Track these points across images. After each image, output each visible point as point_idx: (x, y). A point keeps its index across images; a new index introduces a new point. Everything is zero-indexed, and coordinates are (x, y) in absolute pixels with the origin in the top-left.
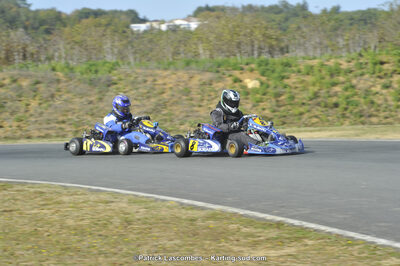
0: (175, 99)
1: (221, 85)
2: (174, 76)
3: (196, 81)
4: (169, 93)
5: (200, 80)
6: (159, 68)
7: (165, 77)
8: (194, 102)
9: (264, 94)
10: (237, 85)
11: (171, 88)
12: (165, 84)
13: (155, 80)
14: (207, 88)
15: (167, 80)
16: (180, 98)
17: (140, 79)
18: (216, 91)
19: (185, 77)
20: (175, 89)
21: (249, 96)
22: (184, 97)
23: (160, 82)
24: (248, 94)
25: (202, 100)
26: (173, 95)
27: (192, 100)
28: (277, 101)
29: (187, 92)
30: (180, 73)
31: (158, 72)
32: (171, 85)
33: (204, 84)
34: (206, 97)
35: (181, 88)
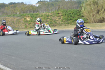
0: (10, 24)
1: (21, 20)
3: (15, 19)
4: (9, 22)
6: (7, 17)
9: (31, 22)
10: (25, 20)
11: (10, 21)
12: (8, 20)
15: (9, 19)
18: (20, 22)
19: (13, 18)
21: (28, 23)
23: (7, 20)
24: (27, 22)
25: (17, 24)
26: (10, 23)
27: (14, 24)
29: (13, 22)
30: (12, 18)
31: (7, 18)
33: (17, 20)
34: (18, 23)
35: (12, 21)
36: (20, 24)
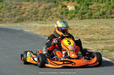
1: (55, 9)
2: (31, 5)
3: (42, 7)
4: (27, 13)
5: (45, 7)
6: (25, 1)
7: (26, 6)
8: (38, 18)
9: (76, 13)
10: (63, 9)
11: (28, 11)
12: (25, 9)
13: (20, 7)
14: (47, 11)
15: (27, 7)
16: (31, 16)
17: (13, 6)
18: (51, 12)
20: (30, 11)
21: (68, 15)
22: (34, 16)
23: (23, 8)
24: (68, 13)
25: (43, 17)
26: (28, 15)
27: (37, 17)
28: (82, 17)
29: (36, 13)
30: (35, 3)
31: (24, 3)
32: (28, 10)
33: (46, 9)
35: (33, 11)
36: (50, 17)
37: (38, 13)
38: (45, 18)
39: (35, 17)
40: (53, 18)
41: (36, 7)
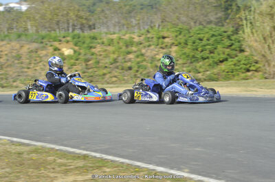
0: (9, 63)
1: (44, 52)
2: (8, 46)
3: (25, 49)
4: (5, 58)
5: (29, 49)
8: (23, 65)
9: (77, 60)
10: (57, 52)
12: (2, 51)
14: (34, 54)
16: (13, 62)
18: (41, 57)
19: (18, 46)
20: (9, 55)
21: (66, 61)
22: (16, 62)
24: (64, 59)
25: (30, 63)
26: (8, 60)
27: (22, 63)
28: (87, 65)
29: (19, 57)
30: (13, 44)
32: (6, 52)
33: (32, 52)
34: (33, 62)
35: (14, 54)
36: (40, 64)
37: (21, 57)
38: (33, 65)
39: (18, 63)
40: (44, 65)
41: (16, 50)
